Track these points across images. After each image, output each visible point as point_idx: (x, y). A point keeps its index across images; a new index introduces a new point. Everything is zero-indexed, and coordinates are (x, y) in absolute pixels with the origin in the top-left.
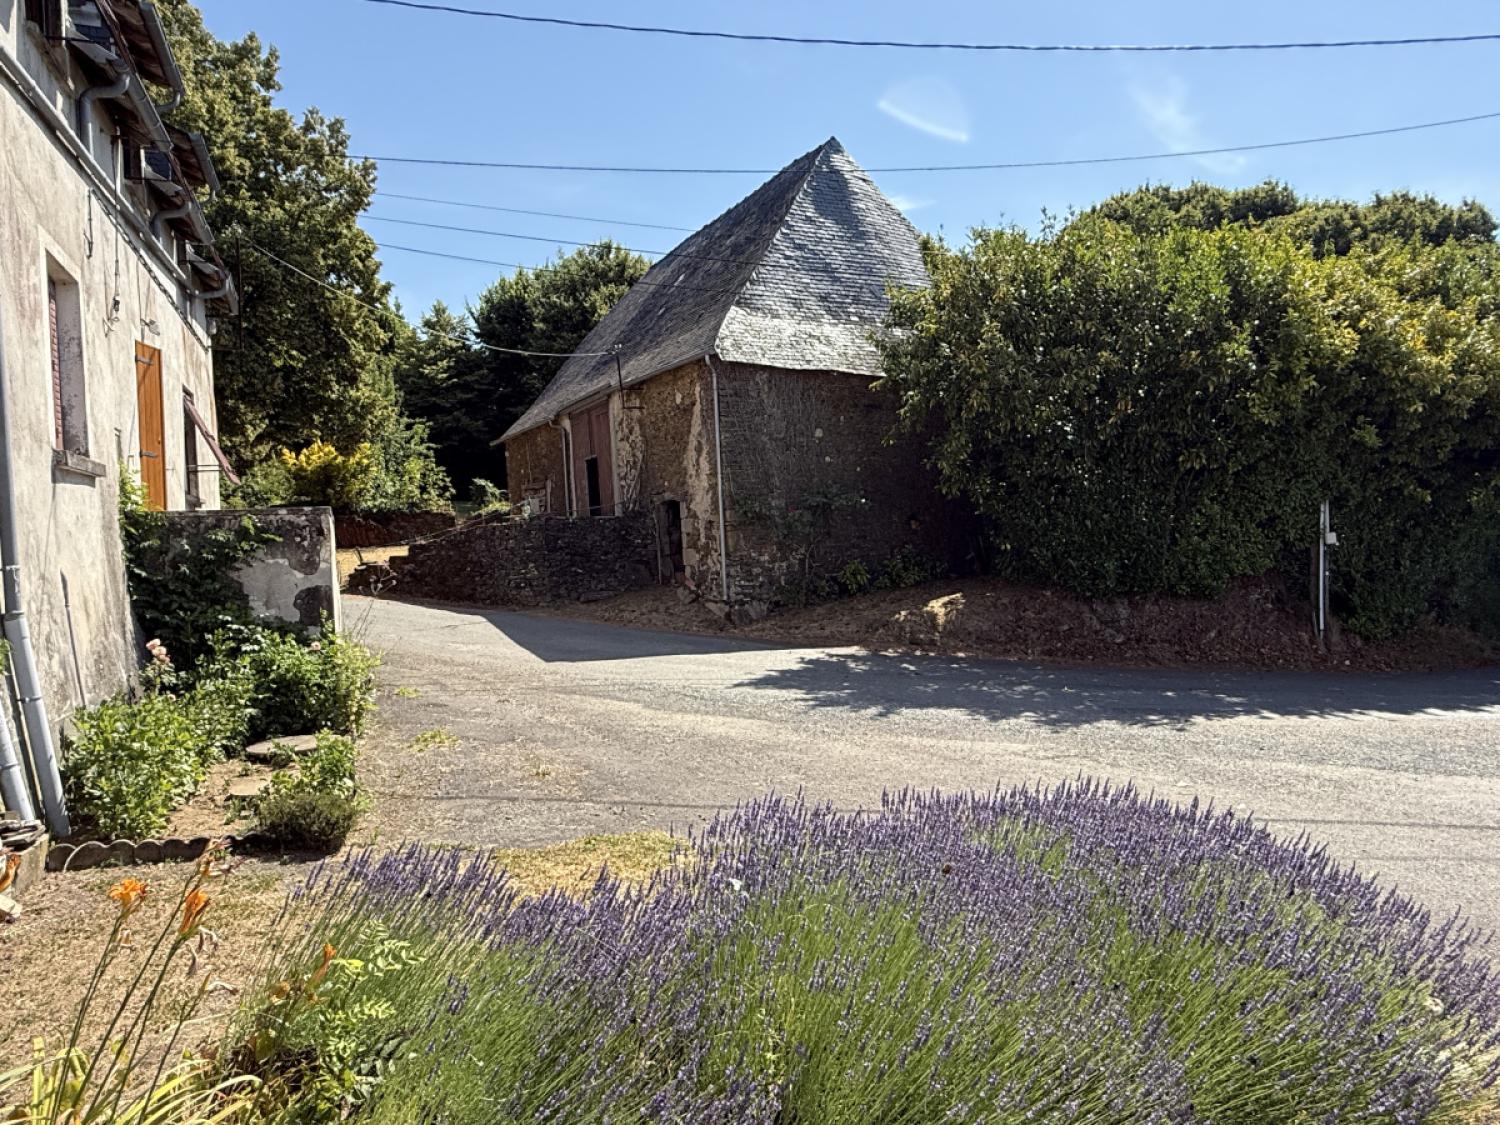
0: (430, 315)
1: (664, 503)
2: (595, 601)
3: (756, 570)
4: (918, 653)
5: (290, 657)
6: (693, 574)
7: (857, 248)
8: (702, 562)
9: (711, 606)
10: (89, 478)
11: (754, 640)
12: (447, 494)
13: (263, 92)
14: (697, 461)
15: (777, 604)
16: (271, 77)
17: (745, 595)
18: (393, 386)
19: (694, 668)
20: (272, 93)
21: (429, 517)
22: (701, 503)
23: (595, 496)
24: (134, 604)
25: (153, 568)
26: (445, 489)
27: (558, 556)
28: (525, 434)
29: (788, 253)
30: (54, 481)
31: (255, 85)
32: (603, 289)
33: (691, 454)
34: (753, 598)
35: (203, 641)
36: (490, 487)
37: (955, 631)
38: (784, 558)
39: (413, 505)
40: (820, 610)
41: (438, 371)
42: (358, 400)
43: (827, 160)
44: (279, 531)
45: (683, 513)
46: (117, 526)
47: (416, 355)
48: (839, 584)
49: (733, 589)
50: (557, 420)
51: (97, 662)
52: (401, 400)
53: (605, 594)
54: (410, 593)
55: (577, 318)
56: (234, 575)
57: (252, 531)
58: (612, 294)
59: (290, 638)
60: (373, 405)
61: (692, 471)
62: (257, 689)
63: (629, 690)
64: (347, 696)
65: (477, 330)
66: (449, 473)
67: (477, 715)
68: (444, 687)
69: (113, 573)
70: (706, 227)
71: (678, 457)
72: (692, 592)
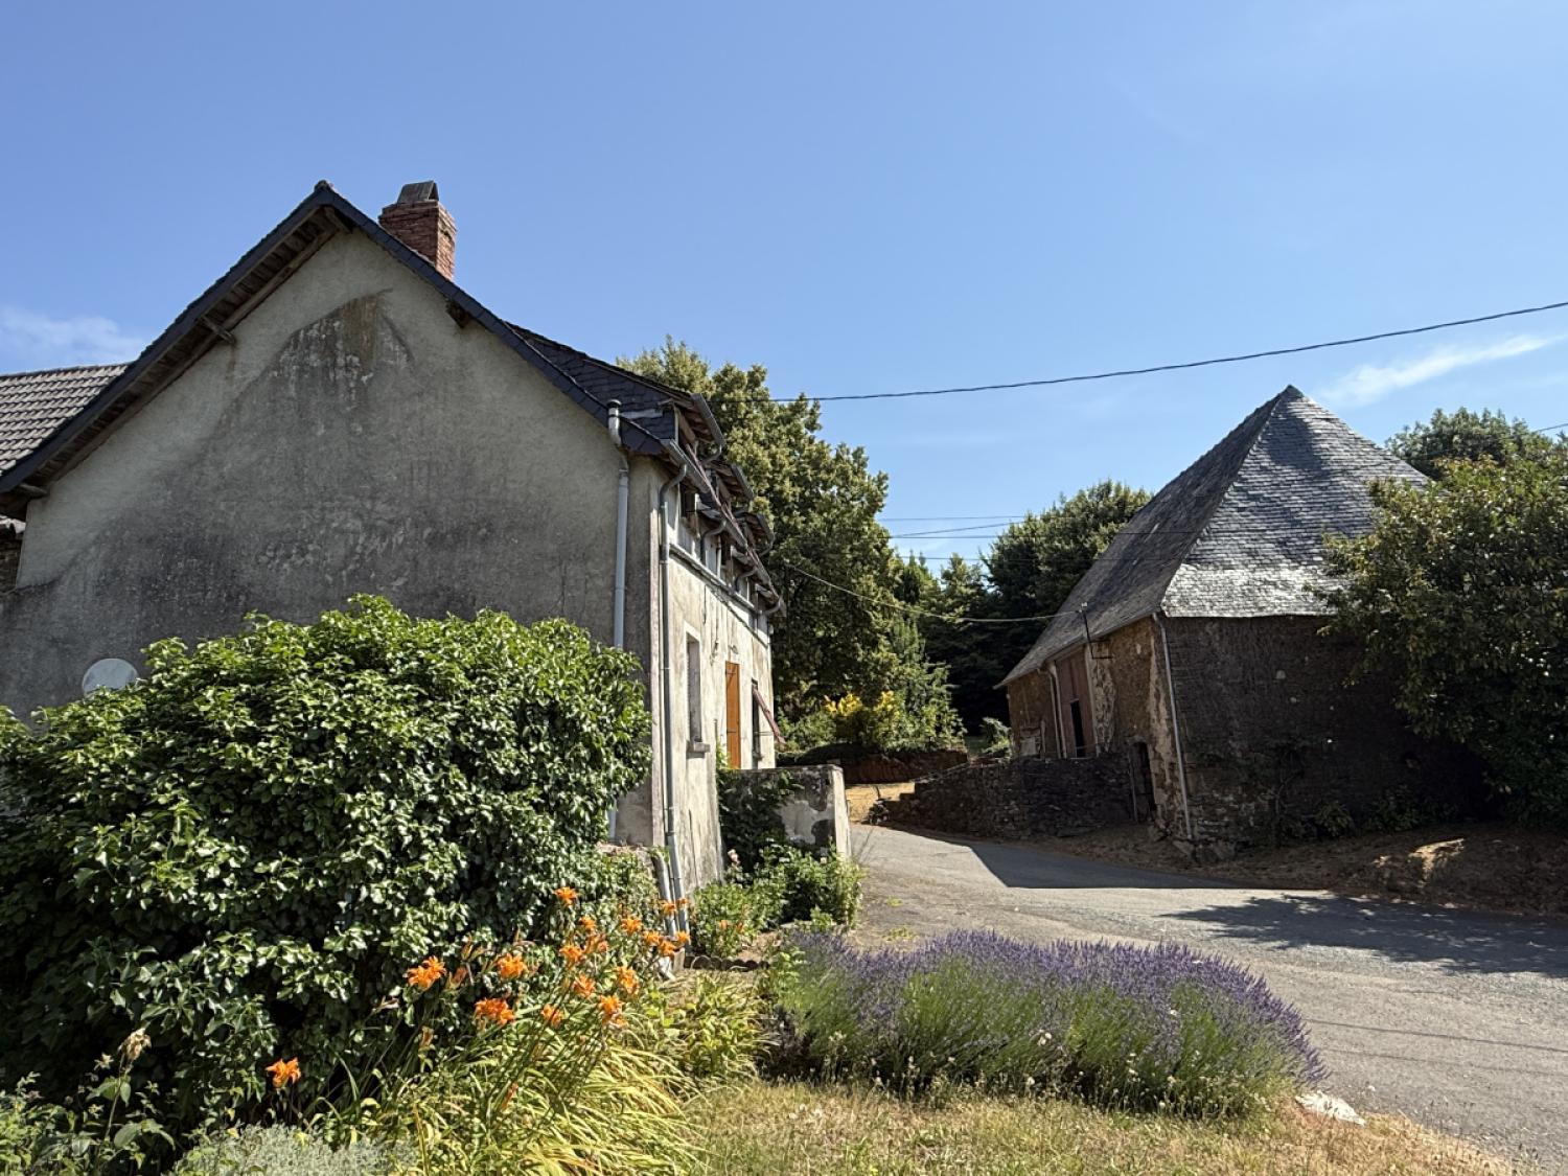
0: (947, 566)
1: (1135, 745)
2: (1072, 836)
3: (1220, 811)
4: (1396, 901)
5: (809, 868)
6: (1163, 812)
7: (1321, 488)
8: (1170, 801)
9: (1177, 844)
10: (701, 754)
11: (1215, 879)
12: (960, 733)
13: (809, 434)
14: (1157, 707)
15: (1246, 844)
16: (814, 422)
17: (1211, 835)
18: (916, 636)
19: (1135, 899)
20: (815, 433)
21: (944, 755)
22: (1163, 746)
23: (1080, 738)
24: (722, 828)
25: (733, 806)
26: (957, 729)
27: (1035, 795)
28: (1020, 678)
29: (1241, 505)
30: (688, 758)
31: (804, 430)
32: (1103, 529)
33: (1153, 700)
34: (1219, 838)
35: (758, 854)
36: (999, 725)
37: (1445, 879)
38: (1251, 799)
39: (931, 743)
40: (1293, 852)
41: (955, 617)
42: (878, 660)
43: (1284, 409)
44: (803, 782)
45: (1151, 755)
46: (714, 780)
47: (938, 603)
48: (1317, 826)
49: (1196, 828)
50: (1045, 666)
51: (704, 863)
52: (923, 647)
53: (1081, 830)
54: (916, 824)
55: (1078, 559)
56: (776, 811)
57: (787, 782)
58: (1112, 533)
59: (808, 854)
60: (890, 663)
61: (1154, 717)
62: (788, 887)
63: (1065, 913)
64: (843, 896)
65: (990, 576)
66: (960, 714)
67: (938, 921)
68: (921, 901)
69: (712, 809)
70: (1182, 474)
71: (1142, 703)
72: (1160, 831)
